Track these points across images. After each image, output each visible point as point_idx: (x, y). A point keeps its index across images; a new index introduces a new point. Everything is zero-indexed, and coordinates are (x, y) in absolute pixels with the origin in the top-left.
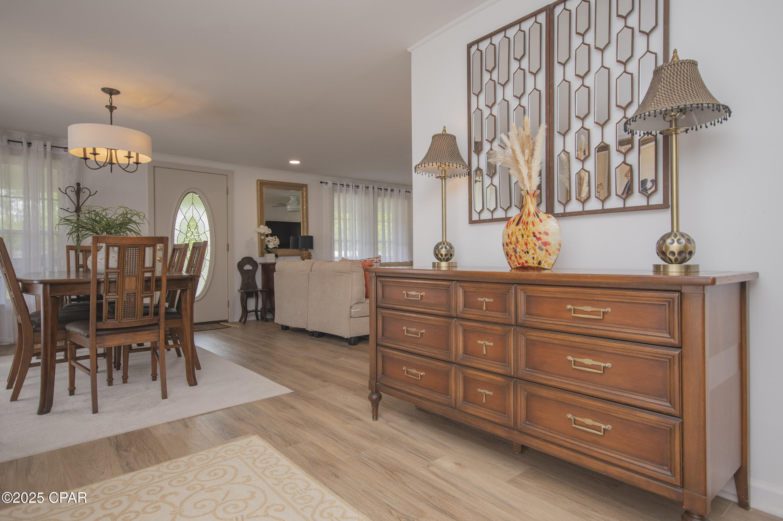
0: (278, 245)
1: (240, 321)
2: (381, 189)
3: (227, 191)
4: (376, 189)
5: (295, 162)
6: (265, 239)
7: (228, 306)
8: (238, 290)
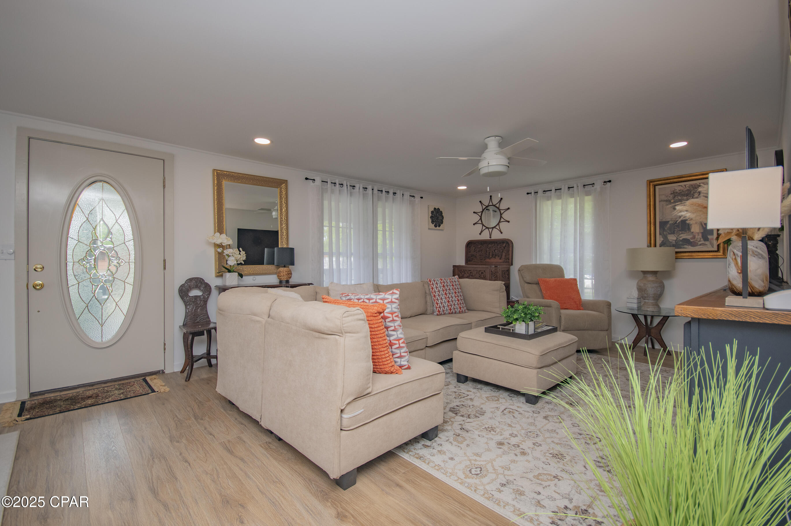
0: (243, 261)
1: (182, 372)
2: (382, 191)
3: (164, 182)
4: (375, 191)
5: (262, 141)
6: (223, 252)
7: (165, 349)
8: (180, 327)
